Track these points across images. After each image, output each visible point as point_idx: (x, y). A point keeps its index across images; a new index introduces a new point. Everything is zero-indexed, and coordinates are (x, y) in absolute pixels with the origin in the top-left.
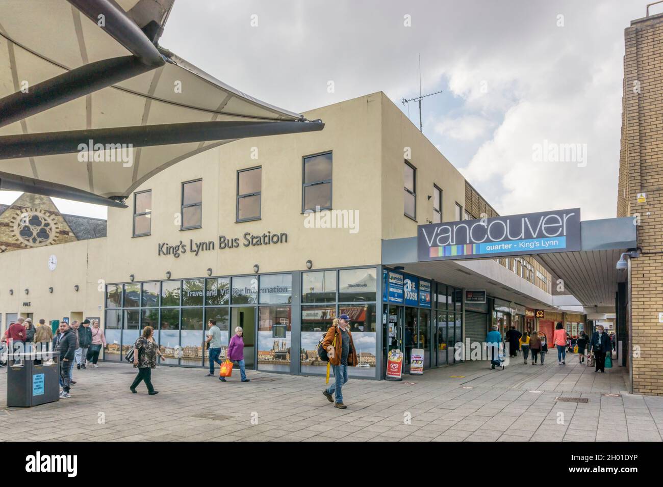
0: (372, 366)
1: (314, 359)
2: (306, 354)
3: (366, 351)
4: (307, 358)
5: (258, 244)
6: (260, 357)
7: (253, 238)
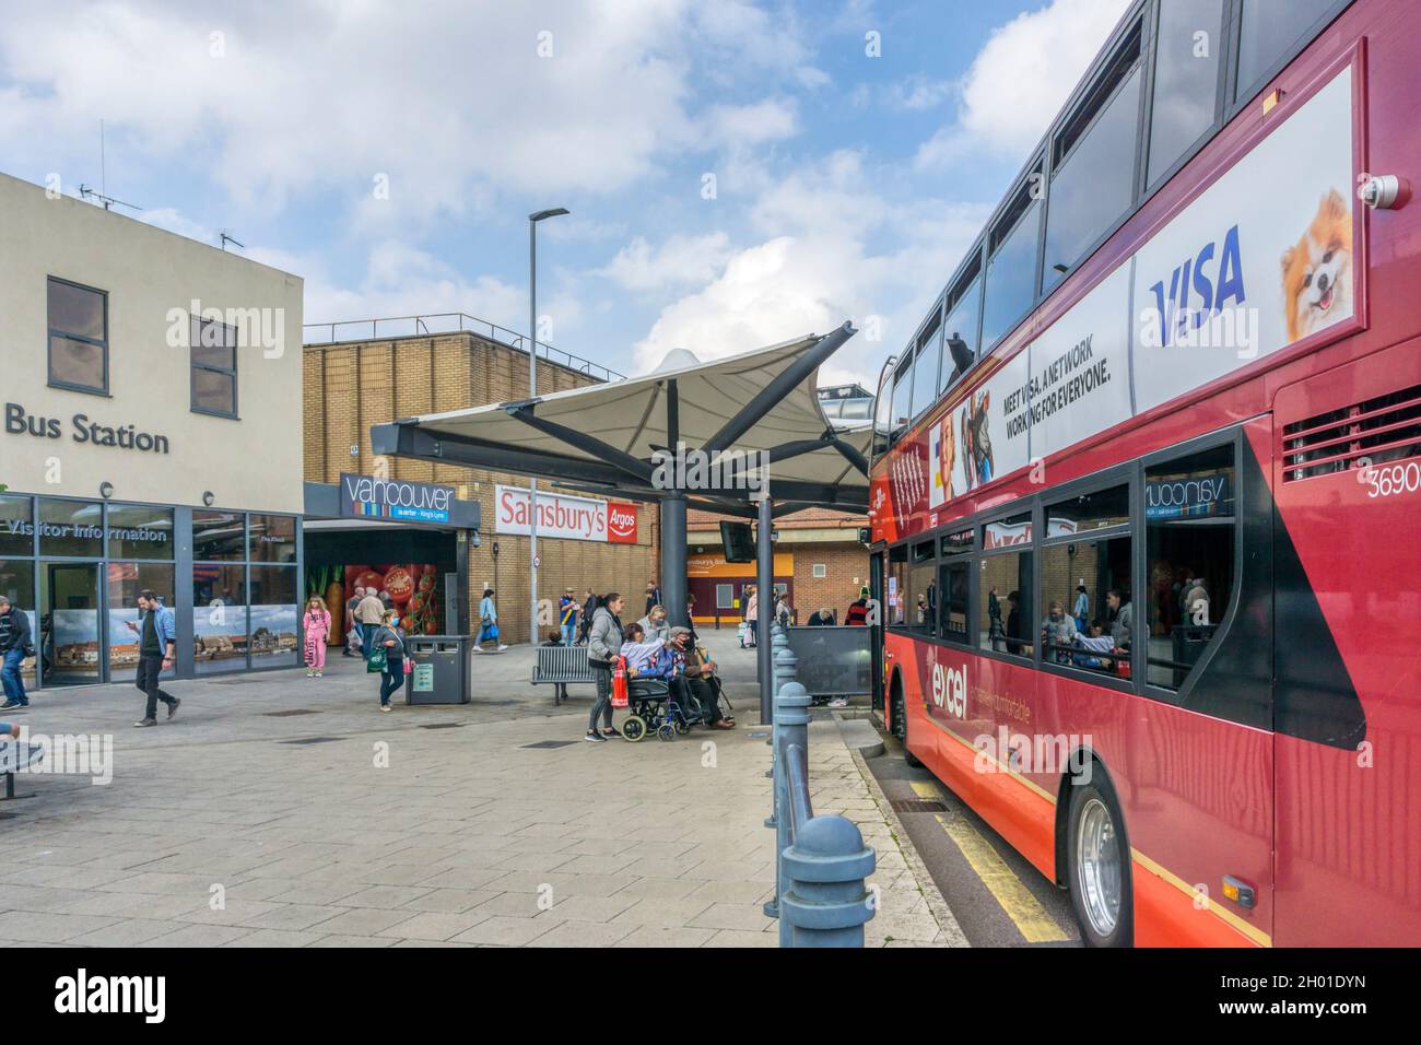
0: (293, 650)
1: (215, 649)
2: (202, 642)
3: (286, 631)
4: (203, 648)
5: (109, 442)
6: (115, 657)
7: (94, 428)
